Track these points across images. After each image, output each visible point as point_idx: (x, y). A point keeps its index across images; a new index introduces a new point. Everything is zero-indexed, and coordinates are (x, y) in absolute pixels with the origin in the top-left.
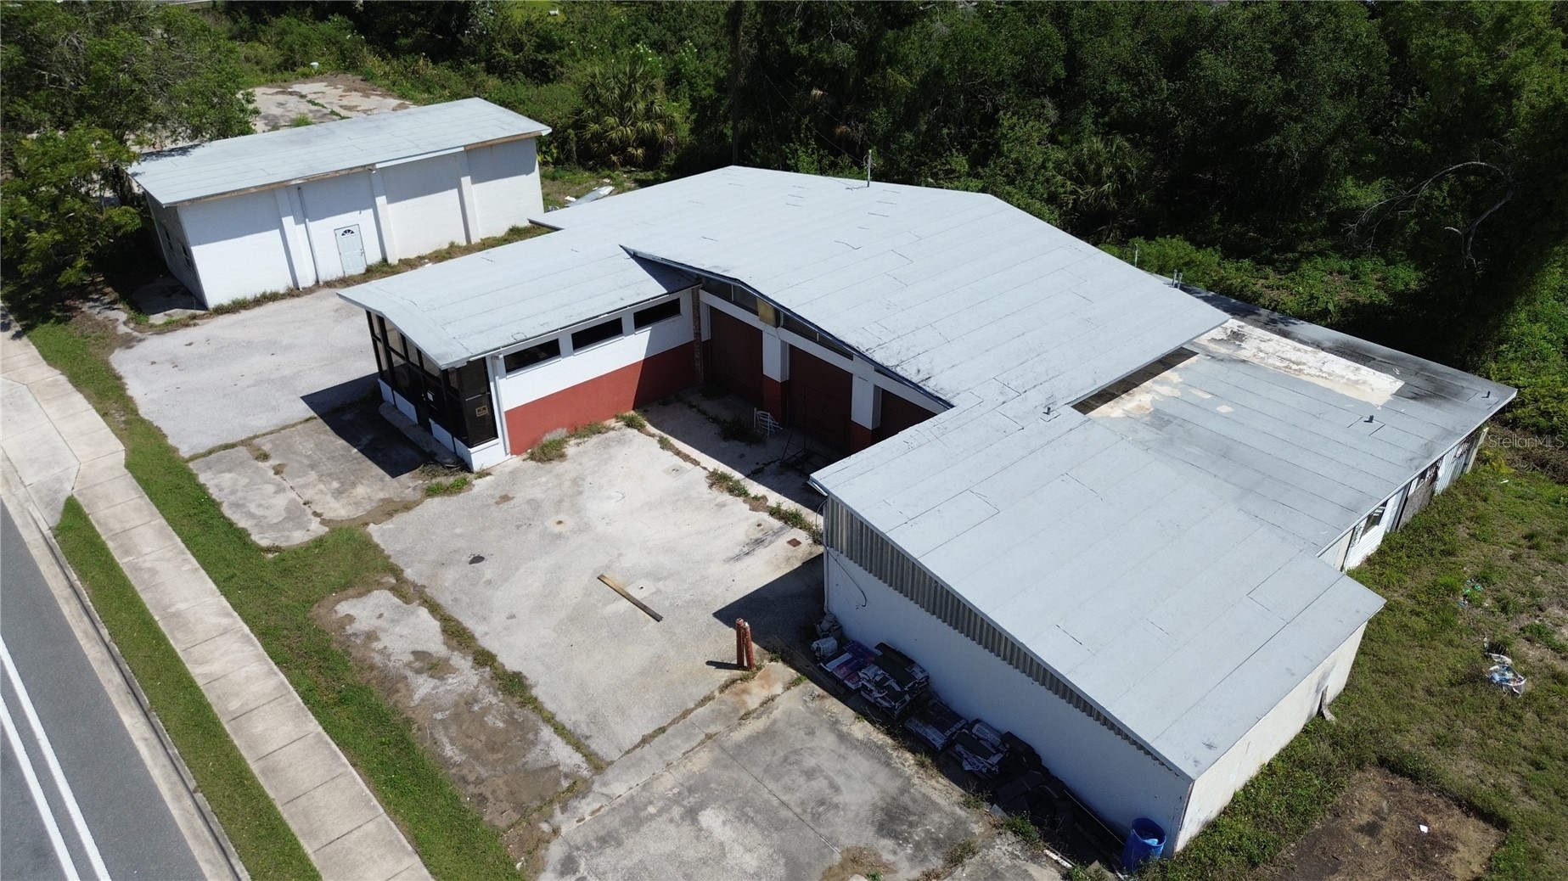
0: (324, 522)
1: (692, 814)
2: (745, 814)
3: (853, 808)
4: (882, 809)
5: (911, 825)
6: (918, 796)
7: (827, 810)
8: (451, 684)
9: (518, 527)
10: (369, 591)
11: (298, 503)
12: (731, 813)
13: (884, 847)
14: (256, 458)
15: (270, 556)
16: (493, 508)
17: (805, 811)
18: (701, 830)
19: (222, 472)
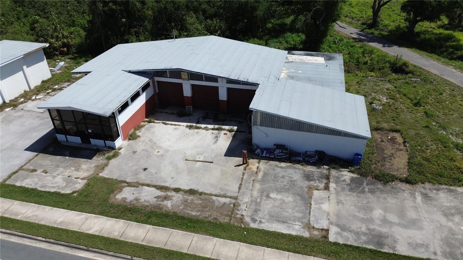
0: (83, 179)
1: (268, 196)
2: (279, 191)
3: (299, 179)
4: (304, 177)
5: (312, 177)
6: (308, 171)
7: (294, 182)
8: (175, 200)
9: (148, 157)
10: (122, 190)
11: (66, 178)
12: (276, 192)
13: (312, 183)
14: (32, 172)
15: (75, 195)
16: (134, 155)
17: (290, 184)
18: (273, 199)
19: (23, 180)
